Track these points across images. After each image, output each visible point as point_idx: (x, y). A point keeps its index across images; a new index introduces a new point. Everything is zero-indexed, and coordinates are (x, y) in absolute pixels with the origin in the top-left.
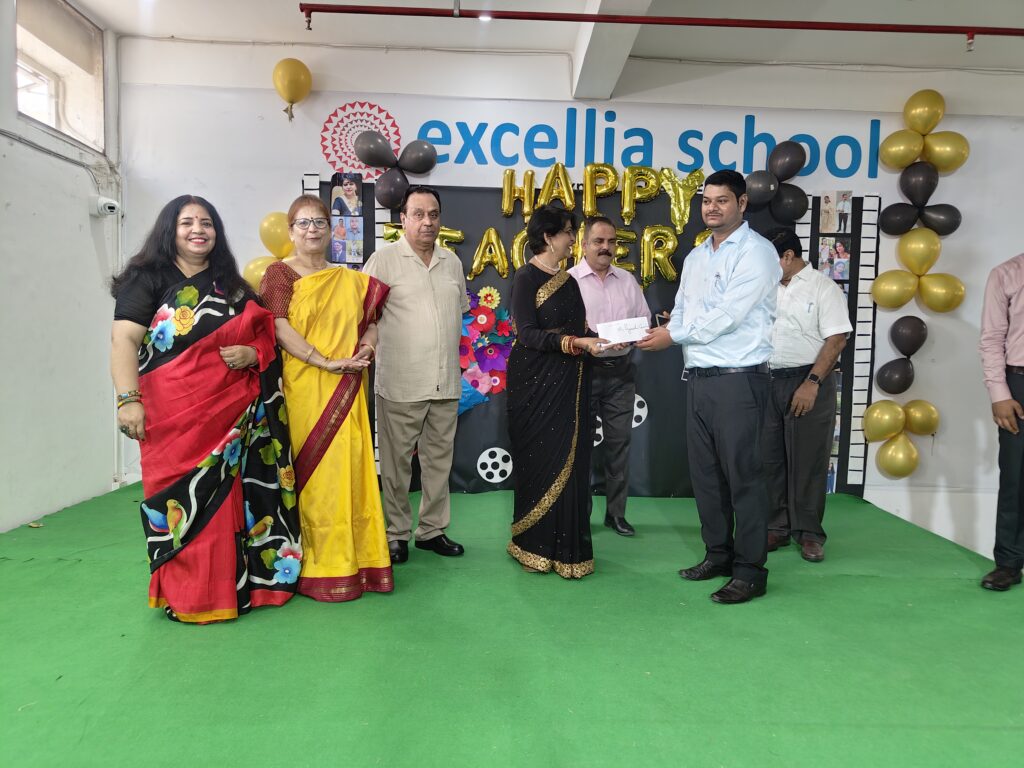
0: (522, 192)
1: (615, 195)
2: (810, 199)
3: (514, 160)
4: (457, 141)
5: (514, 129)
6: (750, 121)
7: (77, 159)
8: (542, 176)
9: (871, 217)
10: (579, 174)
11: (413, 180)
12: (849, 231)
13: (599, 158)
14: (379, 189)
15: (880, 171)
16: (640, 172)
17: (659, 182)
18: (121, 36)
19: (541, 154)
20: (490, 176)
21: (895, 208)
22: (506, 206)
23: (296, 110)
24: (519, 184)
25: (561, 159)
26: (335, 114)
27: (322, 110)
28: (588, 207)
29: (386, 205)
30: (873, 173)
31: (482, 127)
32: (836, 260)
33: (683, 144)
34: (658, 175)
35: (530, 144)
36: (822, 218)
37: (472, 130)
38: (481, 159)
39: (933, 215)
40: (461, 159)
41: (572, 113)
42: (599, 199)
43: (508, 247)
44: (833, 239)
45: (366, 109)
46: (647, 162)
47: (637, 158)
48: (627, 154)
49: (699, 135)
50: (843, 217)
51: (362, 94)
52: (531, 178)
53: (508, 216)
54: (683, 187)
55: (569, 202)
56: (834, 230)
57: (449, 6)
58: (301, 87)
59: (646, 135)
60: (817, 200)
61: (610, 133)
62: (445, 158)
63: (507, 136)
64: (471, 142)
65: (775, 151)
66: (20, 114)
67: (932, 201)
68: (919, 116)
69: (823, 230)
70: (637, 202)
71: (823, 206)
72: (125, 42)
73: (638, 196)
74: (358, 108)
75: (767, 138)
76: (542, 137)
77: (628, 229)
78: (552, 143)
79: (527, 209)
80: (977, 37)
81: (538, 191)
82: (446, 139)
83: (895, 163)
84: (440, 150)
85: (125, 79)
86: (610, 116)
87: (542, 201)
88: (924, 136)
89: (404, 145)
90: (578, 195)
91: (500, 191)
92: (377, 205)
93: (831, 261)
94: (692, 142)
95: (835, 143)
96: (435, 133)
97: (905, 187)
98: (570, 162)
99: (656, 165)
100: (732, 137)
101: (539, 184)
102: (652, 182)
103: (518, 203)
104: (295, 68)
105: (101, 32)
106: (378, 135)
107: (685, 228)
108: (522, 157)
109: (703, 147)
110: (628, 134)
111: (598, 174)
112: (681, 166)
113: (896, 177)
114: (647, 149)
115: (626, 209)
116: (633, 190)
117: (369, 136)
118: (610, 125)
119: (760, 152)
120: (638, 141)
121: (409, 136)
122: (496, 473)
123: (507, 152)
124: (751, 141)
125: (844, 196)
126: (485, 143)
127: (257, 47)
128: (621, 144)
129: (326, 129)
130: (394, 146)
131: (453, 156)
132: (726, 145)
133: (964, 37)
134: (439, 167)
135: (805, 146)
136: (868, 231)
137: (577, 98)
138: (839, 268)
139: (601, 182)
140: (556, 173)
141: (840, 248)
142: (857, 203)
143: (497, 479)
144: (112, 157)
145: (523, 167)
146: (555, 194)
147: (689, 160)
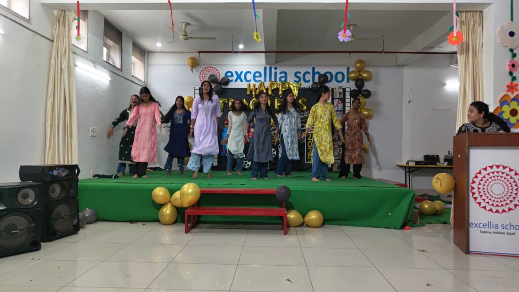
0: (252, 89)
1: (277, 89)
2: (331, 89)
3: (250, 81)
4: (235, 76)
5: (250, 73)
6: (314, 69)
7: (140, 84)
8: (257, 85)
9: (347, 93)
10: (267, 84)
11: (223, 87)
12: (342, 97)
13: (273, 79)
14: (214, 90)
15: (350, 81)
16: (284, 83)
17: (289, 86)
18: (149, 52)
19: (257, 79)
20: (244, 85)
21: (354, 90)
22: (248, 93)
23: (194, 70)
24: (252, 87)
25: (263, 80)
26: (203, 70)
27: (200, 69)
28: (270, 93)
29: (217, 93)
30: (348, 81)
31: (242, 72)
32: (339, 105)
33: (296, 76)
34: (289, 84)
35: (254, 76)
36: (334, 94)
37: (239, 73)
38: (241, 81)
39: (363, 92)
40: (236, 81)
41: (265, 68)
42: (273, 91)
43: (249, 103)
44: (338, 100)
45: (211, 68)
46: (286, 80)
47: (283, 79)
48: (281, 78)
49: (300, 73)
50: (340, 93)
51: (210, 65)
52: (254, 86)
53: (249, 95)
54: (296, 87)
55: (265, 91)
56: (338, 97)
57: (231, 50)
58: (194, 64)
59: (286, 73)
60: (333, 89)
61: (276, 73)
62: (232, 81)
63: (248, 75)
64: (239, 76)
65: (321, 76)
66: (133, 76)
67: (364, 89)
68: (358, 67)
69: (335, 97)
70: (283, 91)
71: (335, 90)
72: (150, 54)
73: (283, 89)
74: (209, 68)
75: (318, 73)
76: (257, 74)
77: (281, 98)
78: (260, 76)
79: (253, 93)
80: (352, 53)
81: (256, 89)
82: (232, 76)
83: (353, 79)
84: (230, 79)
85: (149, 63)
86: (276, 68)
87: (258, 91)
88: (360, 71)
89: (221, 78)
90: (267, 90)
91: (246, 89)
92: (214, 93)
93: (337, 105)
94: (298, 74)
95: (337, 73)
96: (229, 74)
97: (356, 85)
98: (265, 80)
99: (288, 81)
100: (309, 73)
101: (257, 86)
102: (287, 86)
103: (251, 92)
104: (193, 59)
105: (144, 52)
106: (214, 75)
107: (297, 97)
108: (252, 80)
109: (301, 76)
110: (281, 73)
111: (272, 84)
112: (295, 81)
113: (354, 82)
114: (286, 77)
115: (280, 93)
116: (282, 88)
117: (212, 76)
118: (275, 71)
119: (317, 76)
120: (283, 75)
121: (222, 76)
122: (246, 165)
123: (248, 78)
124: (314, 74)
125: (340, 88)
126: (242, 77)
127: (183, 54)
128: (279, 76)
129: (200, 74)
130: (218, 78)
131: (234, 80)
132: (307, 75)
133: (349, 53)
134: (230, 83)
135: (328, 75)
136: (348, 97)
137: (267, 64)
138: (340, 107)
139: (274, 86)
140: (261, 84)
141: (340, 102)
142: (344, 90)
143: (247, 167)
144: (146, 83)
145: (252, 83)
146: (261, 89)
147: (297, 79)
